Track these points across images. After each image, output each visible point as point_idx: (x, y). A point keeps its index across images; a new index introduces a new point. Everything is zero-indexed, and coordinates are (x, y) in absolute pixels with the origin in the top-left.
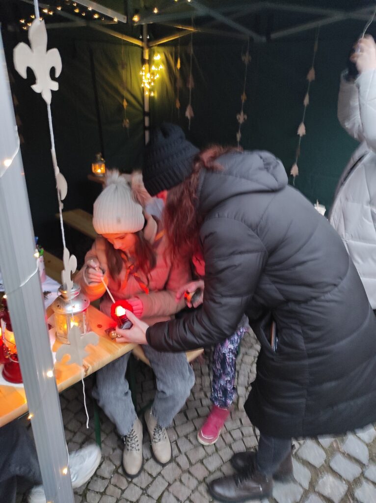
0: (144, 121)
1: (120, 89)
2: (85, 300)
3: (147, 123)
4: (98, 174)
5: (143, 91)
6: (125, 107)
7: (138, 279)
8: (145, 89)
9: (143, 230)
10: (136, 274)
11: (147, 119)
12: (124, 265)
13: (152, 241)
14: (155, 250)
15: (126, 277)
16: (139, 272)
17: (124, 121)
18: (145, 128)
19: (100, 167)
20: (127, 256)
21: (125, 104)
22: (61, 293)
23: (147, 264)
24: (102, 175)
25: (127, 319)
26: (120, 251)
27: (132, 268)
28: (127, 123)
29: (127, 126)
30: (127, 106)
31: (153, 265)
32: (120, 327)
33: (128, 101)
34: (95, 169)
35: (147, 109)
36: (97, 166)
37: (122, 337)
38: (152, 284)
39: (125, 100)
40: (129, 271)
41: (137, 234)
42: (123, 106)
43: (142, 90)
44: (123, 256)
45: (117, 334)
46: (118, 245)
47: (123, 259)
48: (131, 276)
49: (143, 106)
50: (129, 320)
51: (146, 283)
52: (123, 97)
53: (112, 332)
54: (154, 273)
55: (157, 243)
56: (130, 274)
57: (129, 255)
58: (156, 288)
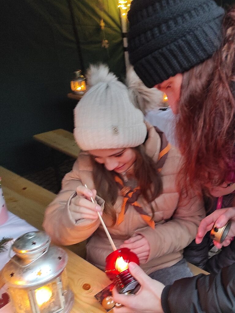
0: (122, 42)
1: (97, 9)
2: (60, 258)
3: (126, 44)
4: (78, 91)
5: (119, 12)
6: (103, 28)
7: (139, 210)
8: (121, 11)
9: (144, 144)
10: (136, 203)
11: (125, 40)
12: (119, 192)
13: (155, 159)
14: (160, 170)
15: (122, 207)
16: (139, 199)
17: (103, 41)
18: (125, 49)
19: (80, 85)
20: (123, 180)
21: (102, 24)
22: (16, 252)
23: (150, 188)
24: (82, 93)
25: (131, 277)
26: (114, 173)
27: (130, 195)
28: (105, 43)
29: (107, 46)
30: (105, 26)
31: (159, 191)
32: (120, 291)
33: (105, 21)
34: (74, 87)
35: (125, 30)
36: (77, 83)
37: (122, 306)
38: (159, 214)
39: (102, 21)
40: (126, 199)
41: (137, 149)
42: (100, 27)
43: (118, 10)
44: (118, 179)
45: (115, 303)
46: (111, 165)
47: (117, 184)
48: (129, 206)
49: (121, 28)
50: (134, 279)
51: (151, 214)
52: (100, 18)
53: (107, 299)
54: (159, 201)
55: (162, 160)
56: (129, 203)
57: (126, 179)
58: (163, 219)
